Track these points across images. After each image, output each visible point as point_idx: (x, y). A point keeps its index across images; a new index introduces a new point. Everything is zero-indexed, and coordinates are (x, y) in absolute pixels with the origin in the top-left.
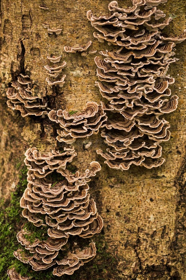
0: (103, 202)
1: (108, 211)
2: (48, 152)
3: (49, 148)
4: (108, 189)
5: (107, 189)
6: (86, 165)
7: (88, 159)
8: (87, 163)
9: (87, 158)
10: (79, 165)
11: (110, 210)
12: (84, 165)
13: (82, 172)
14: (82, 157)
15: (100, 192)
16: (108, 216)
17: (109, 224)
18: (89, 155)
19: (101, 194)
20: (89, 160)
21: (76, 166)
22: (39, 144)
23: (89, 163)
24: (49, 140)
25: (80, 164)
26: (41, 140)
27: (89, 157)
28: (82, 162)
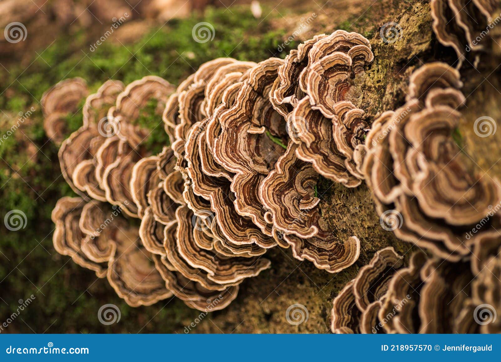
0: (283, 299)
1: (268, 317)
2: (364, 98)
3: (372, 97)
4: (316, 305)
5: (317, 303)
6: (346, 225)
7: (362, 226)
8: (352, 226)
9: (364, 223)
10: (339, 202)
11: (272, 325)
12: (345, 219)
13: (327, 216)
14: (360, 207)
15: (302, 283)
16: (255, 321)
17: (239, 327)
18: (374, 228)
19: (299, 286)
20: (361, 229)
21: (334, 194)
22: (384, 64)
23: (354, 231)
24: (388, 91)
25: (344, 206)
26: (392, 68)
27: (369, 228)
28: (349, 211)
